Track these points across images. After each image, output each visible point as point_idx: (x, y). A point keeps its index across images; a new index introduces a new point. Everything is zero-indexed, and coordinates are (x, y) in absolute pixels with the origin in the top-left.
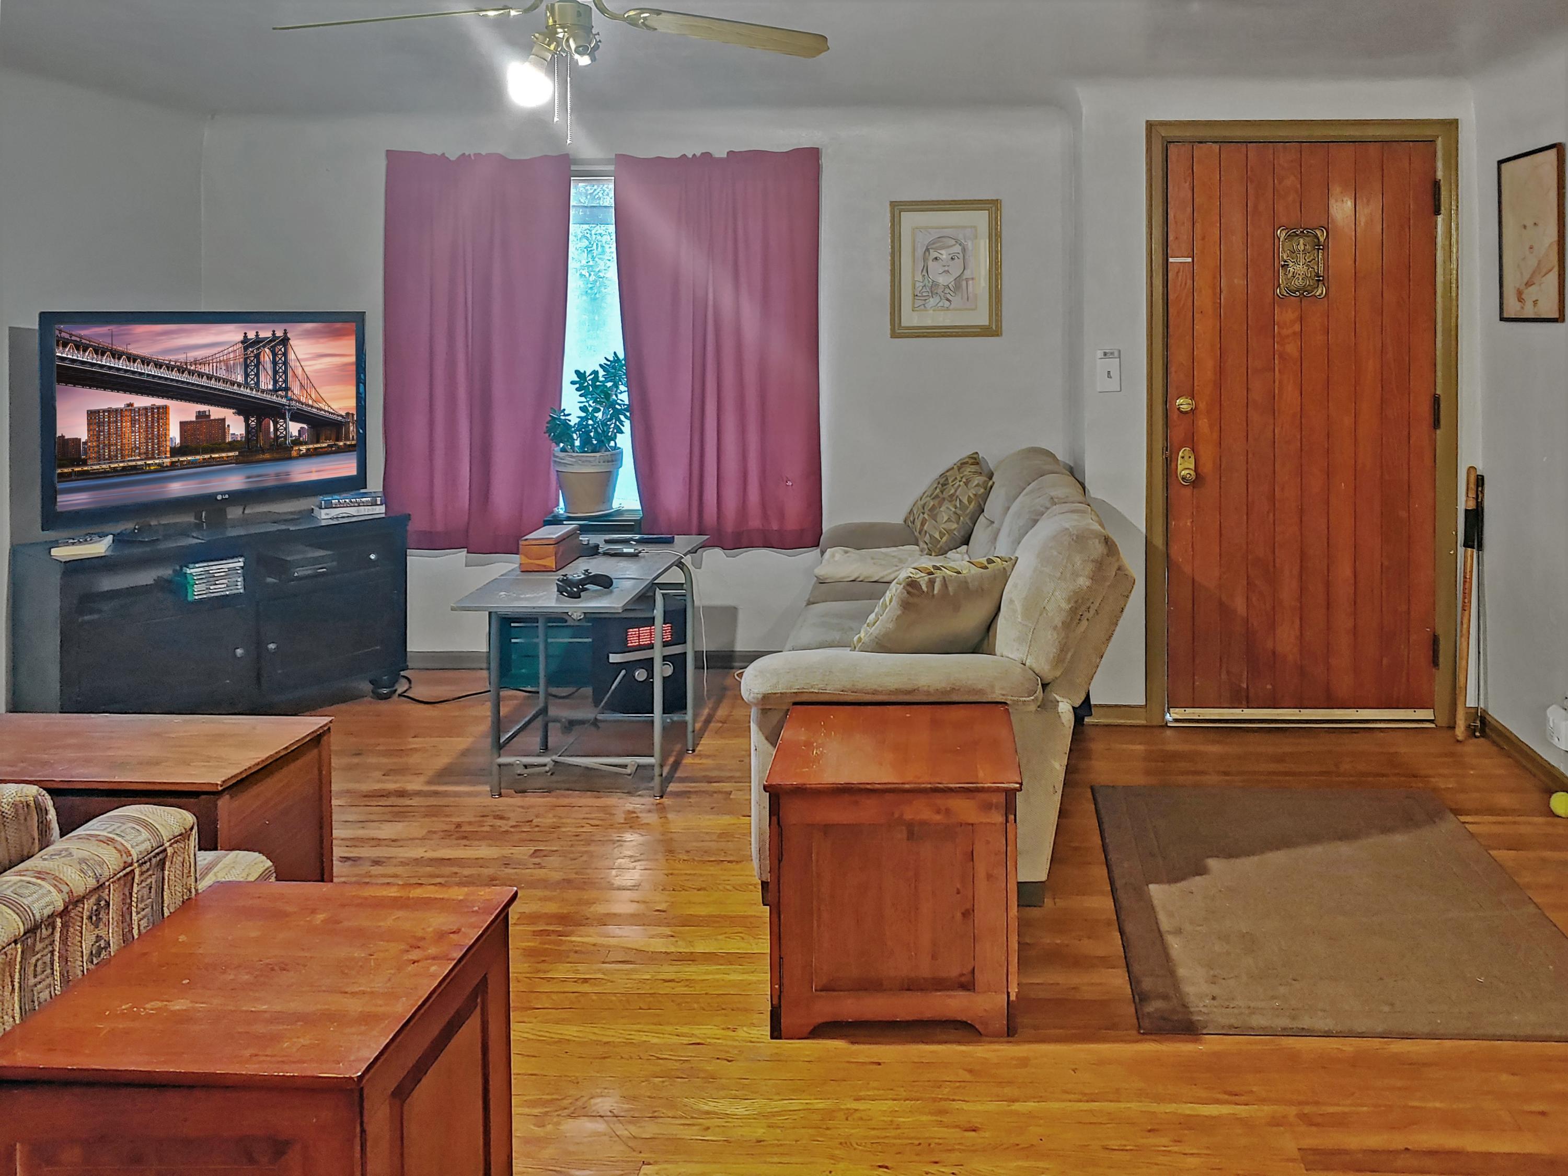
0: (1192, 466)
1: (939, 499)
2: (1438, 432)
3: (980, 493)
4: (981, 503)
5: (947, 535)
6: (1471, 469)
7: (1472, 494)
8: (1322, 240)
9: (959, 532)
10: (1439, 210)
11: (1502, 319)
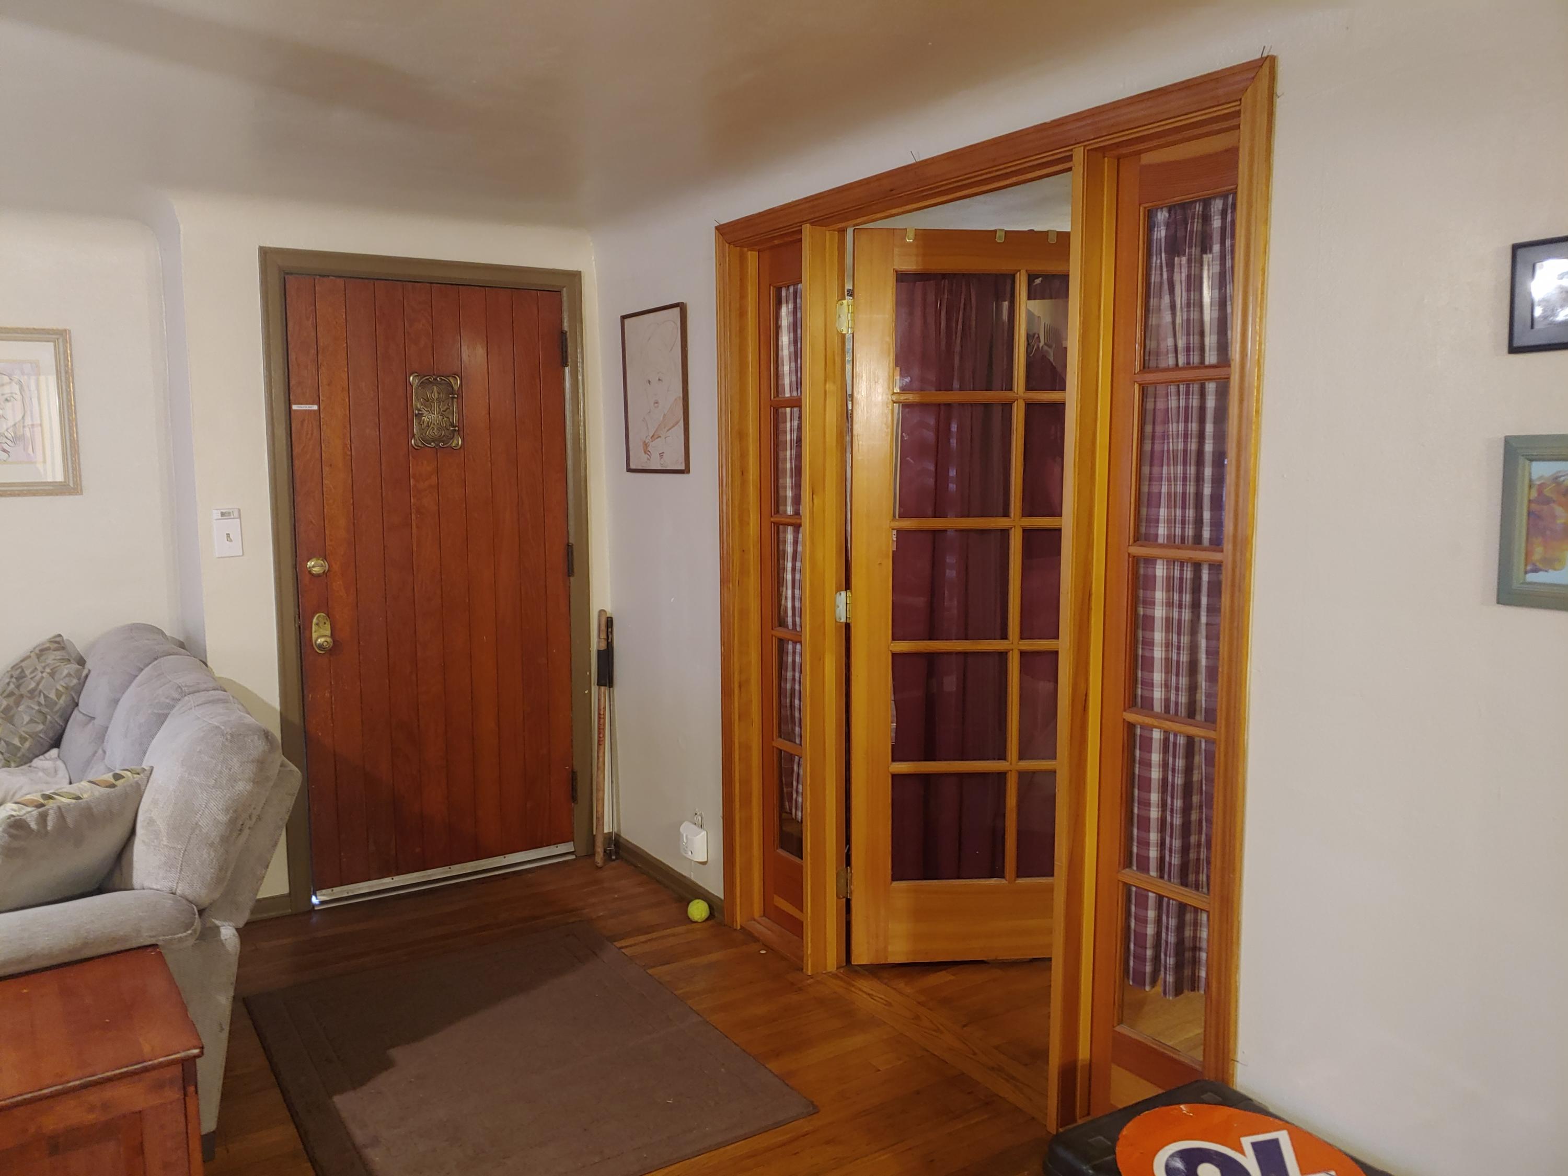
0: (328, 633)
1: (14, 697)
2: (572, 579)
3: (72, 684)
4: (76, 697)
5: (30, 740)
6: (602, 612)
7: (603, 636)
8: (456, 388)
9: (45, 733)
10: (567, 361)
11: (629, 470)
